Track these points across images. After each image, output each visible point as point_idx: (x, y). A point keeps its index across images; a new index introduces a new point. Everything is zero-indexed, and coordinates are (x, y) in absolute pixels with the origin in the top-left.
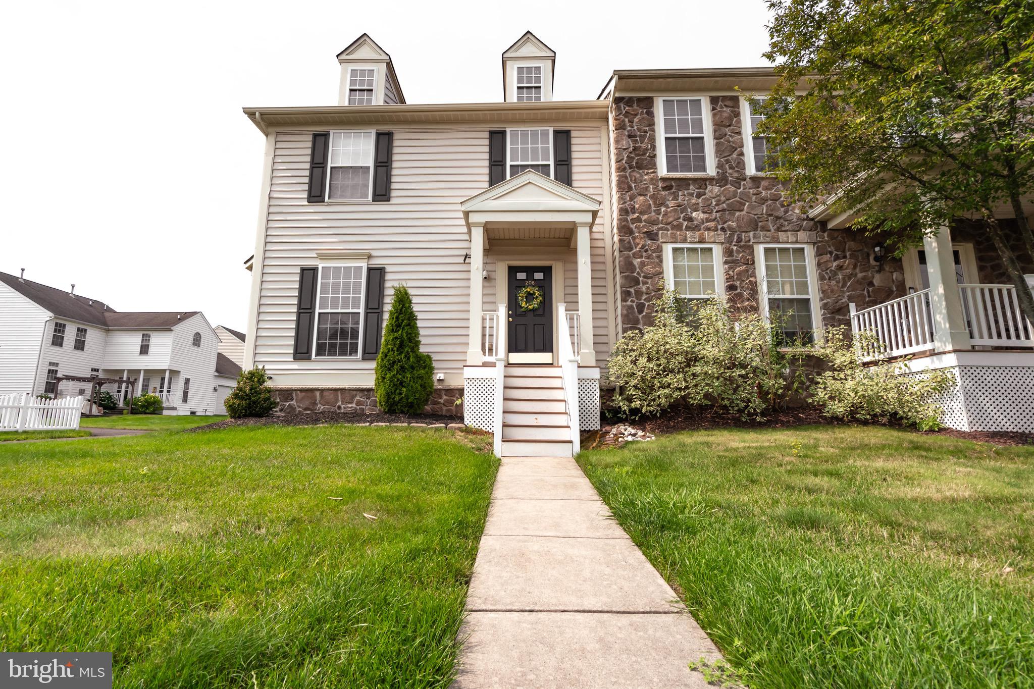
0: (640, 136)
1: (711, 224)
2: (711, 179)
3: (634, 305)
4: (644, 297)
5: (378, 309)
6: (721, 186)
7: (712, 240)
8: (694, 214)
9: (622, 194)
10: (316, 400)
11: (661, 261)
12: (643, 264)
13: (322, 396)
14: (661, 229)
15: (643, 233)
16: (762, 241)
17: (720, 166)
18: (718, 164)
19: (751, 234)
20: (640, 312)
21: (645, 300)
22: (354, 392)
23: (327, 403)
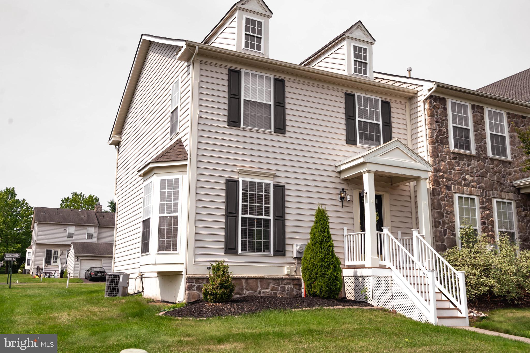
0: (441, 123)
1: (474, 184)
2: (474, 156)
3: (442, 230)
4: (446, 226)
5: (282, 217)
6: (478, 161)
7: (475, 194)
8: (467, 177)
9: (434, 159)
10: (243, 287)
11: (453, 204)
12: (445, 205)
13: (247, 283)
14: (453, 184)
15: (445, 186)
16: (496, 197)
17: (477, 149)
18: (477, 147)
19: (491, 192)
20: (445, 235)
21: (446, 228)
22: (269, 280)
23: (251, 289)
